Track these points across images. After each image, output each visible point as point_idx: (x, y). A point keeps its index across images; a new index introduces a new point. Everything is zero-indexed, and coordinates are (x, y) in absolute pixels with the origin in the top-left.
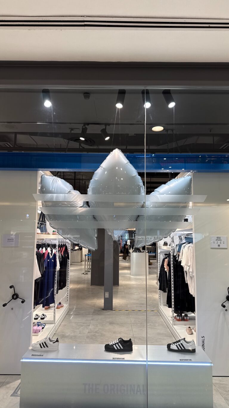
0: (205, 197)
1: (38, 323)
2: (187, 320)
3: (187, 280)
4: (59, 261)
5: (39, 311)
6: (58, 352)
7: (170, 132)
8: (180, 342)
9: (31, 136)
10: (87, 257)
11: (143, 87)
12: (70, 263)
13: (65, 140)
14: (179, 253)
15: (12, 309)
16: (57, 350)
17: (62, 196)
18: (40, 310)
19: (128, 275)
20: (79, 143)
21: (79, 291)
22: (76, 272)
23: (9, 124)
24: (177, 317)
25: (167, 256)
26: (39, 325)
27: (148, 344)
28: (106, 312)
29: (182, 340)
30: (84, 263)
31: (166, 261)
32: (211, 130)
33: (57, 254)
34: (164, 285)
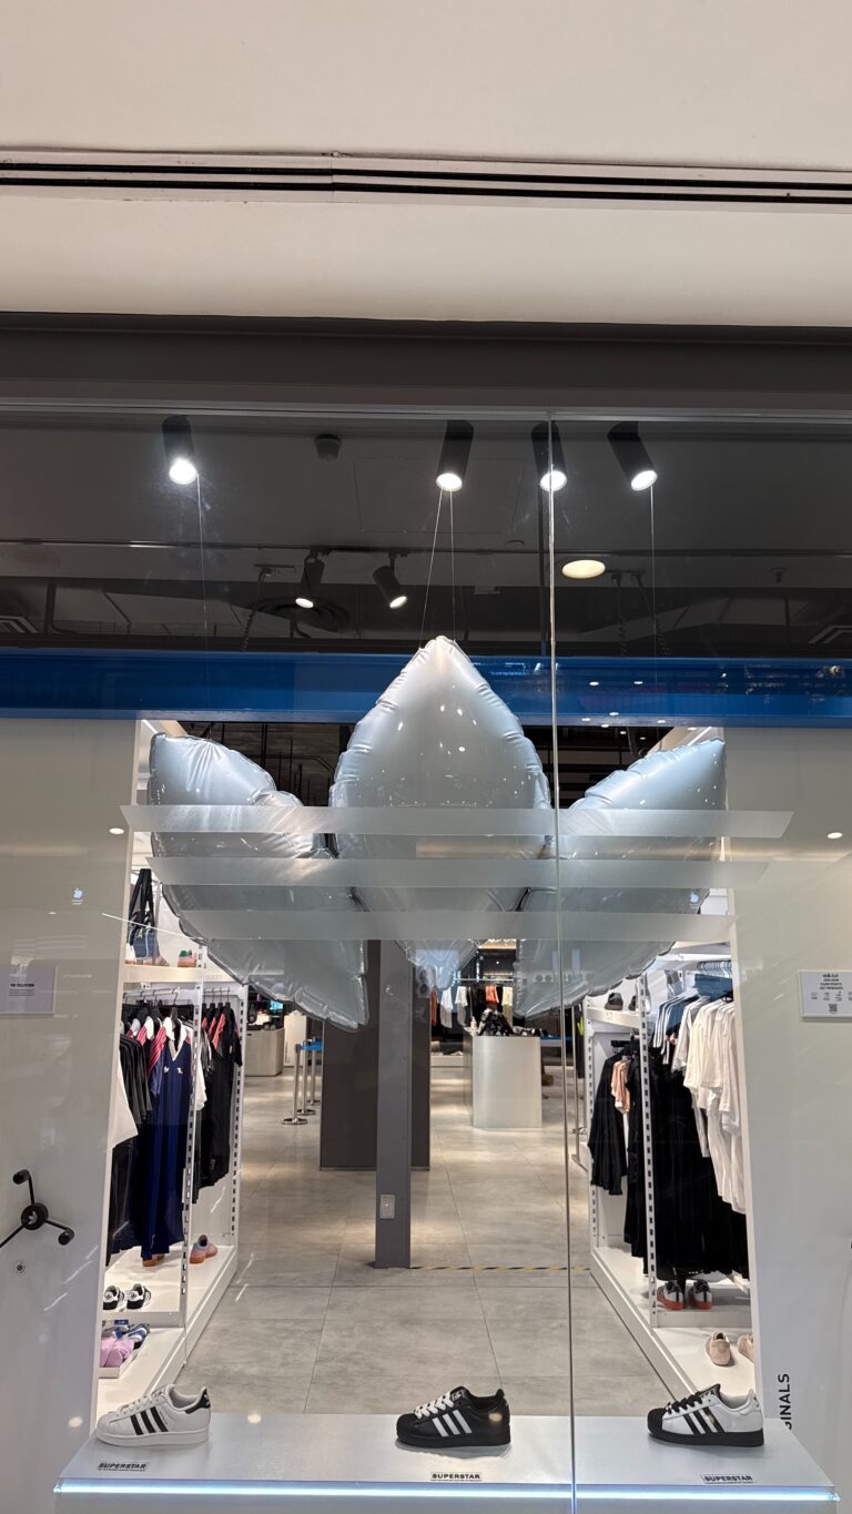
0: (786, 818)
1: (117, 1322)
2: (704, 1306)
3: (707, 1146)
4: (204, 1071)
5: (122, 1273)
6: (207, 1451)
7: (628, 582)
8: (701, 1402)
9: (109, 594)
10: (302, 1053)
11: (542, 413)
12: (242, 1079)
13: (239, 609)
14: (672, 1038)
15: (20, 1268)
16: (200, 1443)
17: (236, 815)
18: (125, 1272)
19: (462, 1128)
20: (288, 622)
21: (275, 1188)
22: (261, 1115)
23: (25, 547)
24: (665, 1291)
25: (620, 1049)
26: (120, 1334)
27: (575, 1412)
28: (386, 1276)
29: (706, 1392)
30: (291, 1078)
31: (620, 1068)
32: (779, 575)
33: (198, 1049)
34: (611, 1166)
